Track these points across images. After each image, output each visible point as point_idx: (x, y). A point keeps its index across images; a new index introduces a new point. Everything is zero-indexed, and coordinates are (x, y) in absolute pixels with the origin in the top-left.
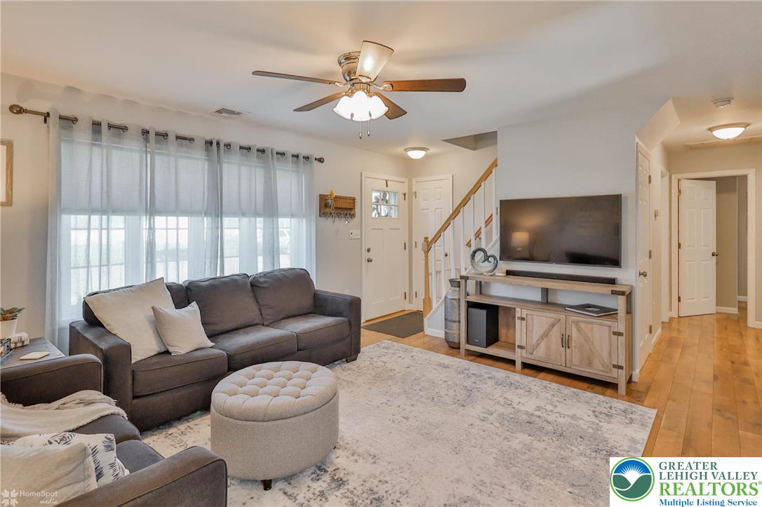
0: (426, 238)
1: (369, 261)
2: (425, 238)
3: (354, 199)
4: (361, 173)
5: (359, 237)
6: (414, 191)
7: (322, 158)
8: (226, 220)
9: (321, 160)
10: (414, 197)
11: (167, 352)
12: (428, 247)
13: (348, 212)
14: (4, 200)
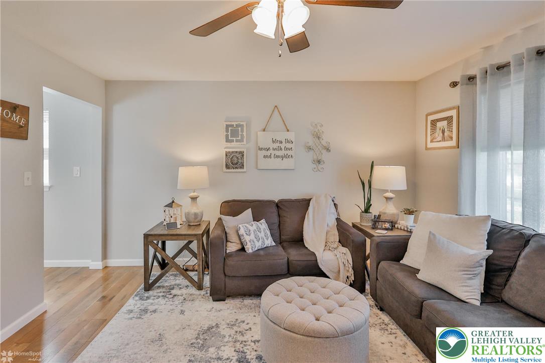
14: (455, 145)
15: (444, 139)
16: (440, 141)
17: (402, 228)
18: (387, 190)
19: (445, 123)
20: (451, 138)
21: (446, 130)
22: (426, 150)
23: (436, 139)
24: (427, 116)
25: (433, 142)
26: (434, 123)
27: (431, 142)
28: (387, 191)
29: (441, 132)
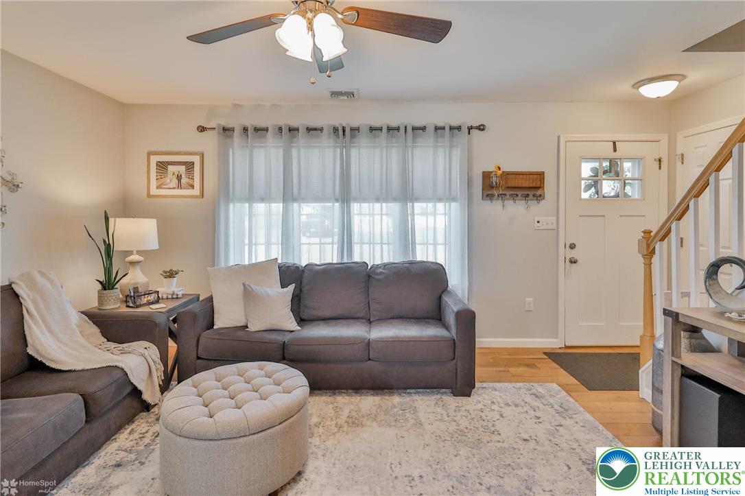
0: (647, 232)
1: (573, 261)
2: (644, 232)
3: (541, 175)
4: (559, 137)
5: (554, 227)
6: (679, 152)
7: (482, 125)
8: (355, 207)
9: (481, 128)
10: (679, 163)
11: (247, 327)
12: (648, 246)
13: (531, 193)
14: (198, 194)
15: (180, 186)
16: (174, 188)
17: (170, 296)
18: (132, 251)
19: (182, 169)
20: (192, 187)
21: (183, 176)
22: (148, 197)
23: (166, 185)
24: (149, 154)
25: (161, 188)
26: (162, 166)
27: (157, 188)
28: (130, 253)
29: (175, 177)
